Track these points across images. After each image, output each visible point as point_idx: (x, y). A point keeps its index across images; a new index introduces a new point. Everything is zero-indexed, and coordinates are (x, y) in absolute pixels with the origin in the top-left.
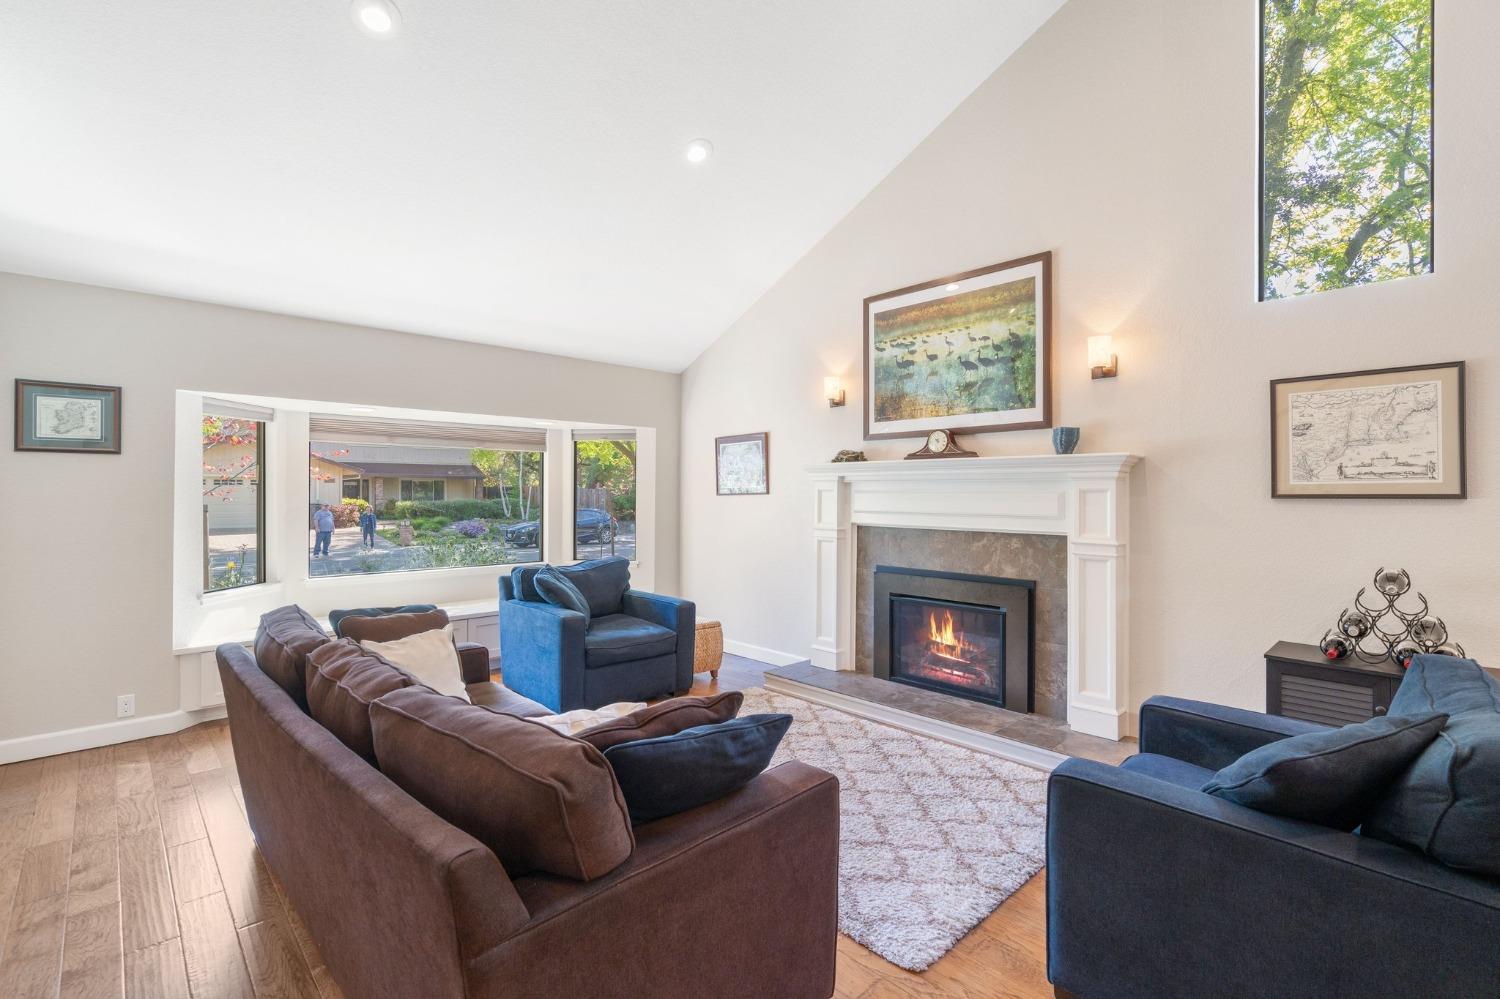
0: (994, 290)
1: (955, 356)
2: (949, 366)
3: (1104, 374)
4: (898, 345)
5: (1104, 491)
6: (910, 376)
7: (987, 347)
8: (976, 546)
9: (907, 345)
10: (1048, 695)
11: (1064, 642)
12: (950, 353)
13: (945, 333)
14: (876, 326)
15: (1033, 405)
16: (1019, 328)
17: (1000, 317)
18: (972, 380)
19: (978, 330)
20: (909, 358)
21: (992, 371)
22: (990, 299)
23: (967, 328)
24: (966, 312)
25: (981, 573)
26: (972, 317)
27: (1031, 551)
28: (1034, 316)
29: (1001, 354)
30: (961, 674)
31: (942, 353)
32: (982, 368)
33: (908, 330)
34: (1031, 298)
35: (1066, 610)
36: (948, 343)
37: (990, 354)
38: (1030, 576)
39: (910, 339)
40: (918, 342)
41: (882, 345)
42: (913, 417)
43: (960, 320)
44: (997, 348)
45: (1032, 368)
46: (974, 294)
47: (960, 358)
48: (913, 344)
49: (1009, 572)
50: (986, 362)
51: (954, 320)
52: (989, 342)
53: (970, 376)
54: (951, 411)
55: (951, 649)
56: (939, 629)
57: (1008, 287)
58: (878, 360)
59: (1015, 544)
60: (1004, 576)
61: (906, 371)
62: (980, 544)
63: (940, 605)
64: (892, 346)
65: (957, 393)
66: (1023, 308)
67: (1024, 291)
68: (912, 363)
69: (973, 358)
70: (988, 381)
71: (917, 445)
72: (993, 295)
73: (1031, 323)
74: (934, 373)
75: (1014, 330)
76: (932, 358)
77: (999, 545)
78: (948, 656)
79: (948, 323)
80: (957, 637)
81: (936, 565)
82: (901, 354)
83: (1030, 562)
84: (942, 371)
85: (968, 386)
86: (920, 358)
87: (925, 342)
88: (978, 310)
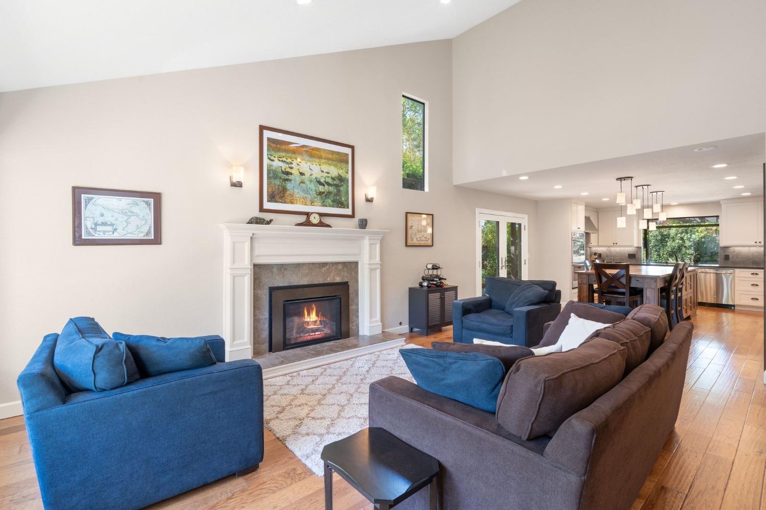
0: (333, 153)
1: (314, 177)
2: (311, 181)
3: (369, 200)
4: (282, 161)
5: (376, 244)
6: (290, 180)
7: (329, 177)
8: (324, 269)
9: (288, 163)
10: (353, 327)
11: (357, 304)
12: (311, 175)
13: (309, 164)
14: (268, 145)
15: (348, 208)
16: (342, 172)
17: (336, 166)
18: (322, 191)
19: (325, 168)
20: (289, 170)
21: (331, 189)
22: (330, 156)
23: (320, 165)
24: (320, 157)
25: (326, 282)
26: (323, 161)
27: (346, 269)
28: (348, 170)
29: (335, 182)
30: (319, 333)
31: (307, 175)
32: (326, 186)
33: (288, 155)
34: (347, 162)
35: (358, 291)
36: (310, 169)
37: (330, 181)
38: (345, 280)
39: (289, 160)
40: (295, 162)
41: (272, 158)
42: (292, 203)
43: (317, 160)
44: (333, 179)
45: (348, 192)
46: (324, 150)
47: (316, 178)
48: (291, 163)
49: (338, 280)
50: (329, 184)
51: (314, 159)
52: (329, 175)
53: (321, 188)
54: (313, 204)
55: (316, 322)
56: (309, 314)
57: (338, 153)
58: (269, 166)
59: (340, 267)
60: (336, 281)
61: (287, 177)
62: (326, 268)
63: (309, 301)
64: (279, 160)
65: (316, 196)
66: (344, 165)
67: (344, 158)
68: (291, 174)
69: (322, 180)
70: (329, 193)
71: (302, 219)
72: (332, 155)
73: (347, 173)
74: (302, 182)
75: (340, 174)
76: (302, 174)
77: (333, 268)
78: (313, 327)
79: (311, 159)
80: (317, 315)
81: (304, 281)
82: (284, 166)
83: (346, 274)
84: (308, 182)
85: (321, 193)
86: (295, 171)
87: (298, 165)
88: (325, 159)
